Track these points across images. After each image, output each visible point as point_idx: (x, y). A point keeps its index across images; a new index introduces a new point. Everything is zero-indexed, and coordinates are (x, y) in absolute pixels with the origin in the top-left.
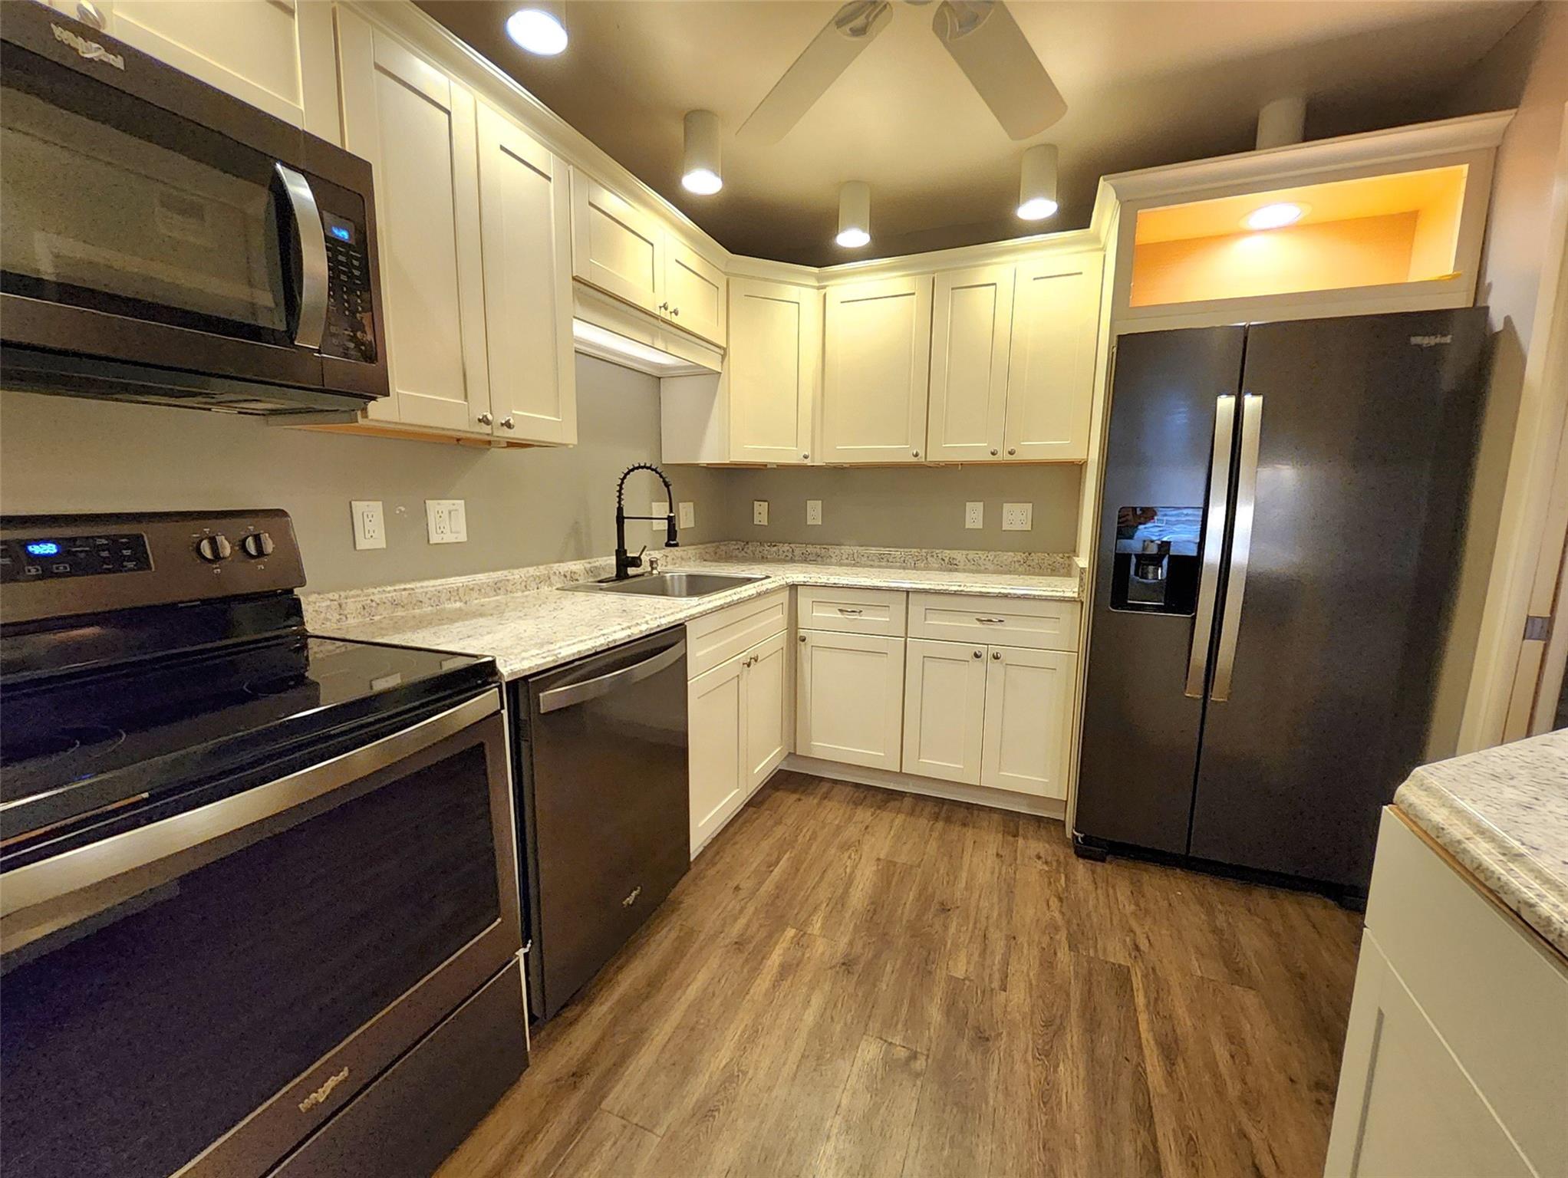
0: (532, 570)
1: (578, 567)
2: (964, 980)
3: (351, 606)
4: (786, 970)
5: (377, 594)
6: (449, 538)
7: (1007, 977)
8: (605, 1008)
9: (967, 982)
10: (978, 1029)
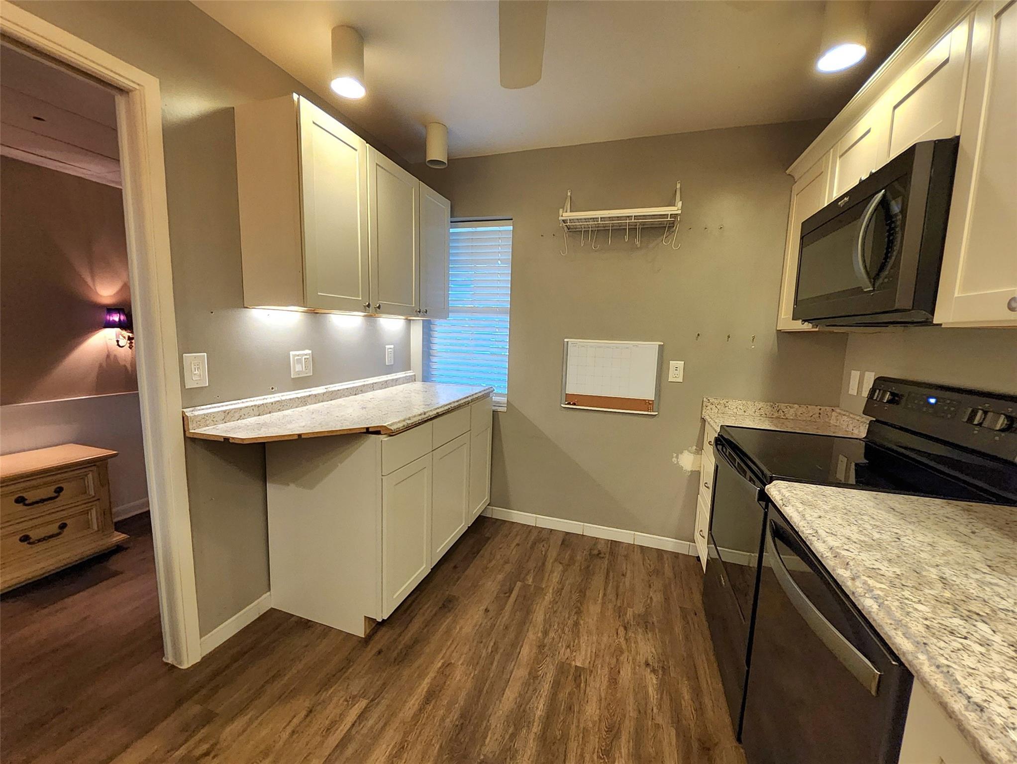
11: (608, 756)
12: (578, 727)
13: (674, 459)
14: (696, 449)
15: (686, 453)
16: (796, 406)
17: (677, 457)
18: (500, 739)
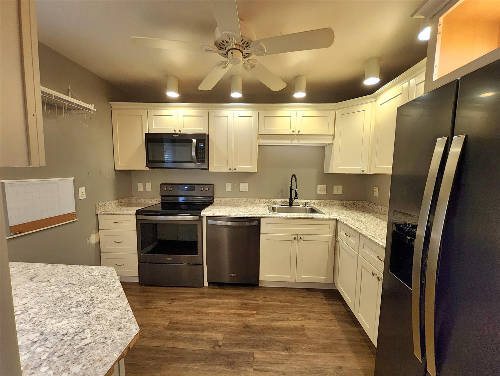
0: (264, 200)
1: (279, 201)
2: (253, 357)
3: (222, 200)
4: (240, 315)
5: (227, 199)
6: (244, 190)
7: (261, 371)
8: (219, 291)
9: (253, 358)
10: (234, 363)
11: (207, 314)
12: (197, 321)
13: (88, 241)
14: (96, 231)
15: (92, 235)
16: (124, 199)
17: (89, 240)
18: (204, 344)
